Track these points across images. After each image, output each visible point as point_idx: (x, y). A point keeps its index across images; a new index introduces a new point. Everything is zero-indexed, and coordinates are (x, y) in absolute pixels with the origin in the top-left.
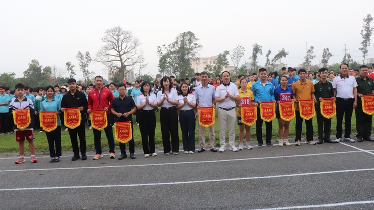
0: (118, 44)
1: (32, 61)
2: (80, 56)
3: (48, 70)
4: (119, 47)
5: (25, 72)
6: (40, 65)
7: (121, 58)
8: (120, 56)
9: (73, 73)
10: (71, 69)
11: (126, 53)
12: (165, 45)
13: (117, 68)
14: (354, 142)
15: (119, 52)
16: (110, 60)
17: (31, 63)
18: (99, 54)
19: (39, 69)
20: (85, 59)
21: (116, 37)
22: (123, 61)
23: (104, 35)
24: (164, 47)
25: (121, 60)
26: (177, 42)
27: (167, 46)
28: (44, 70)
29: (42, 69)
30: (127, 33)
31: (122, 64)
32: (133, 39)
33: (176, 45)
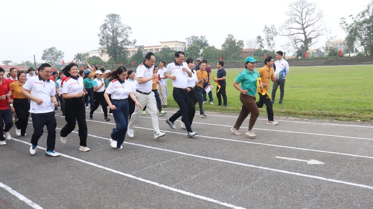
0: (302, 17)
1: (229, 35)
2: (268, 30)
3: (241, 43)
4: (302, 20)
5: (223, 45)
6: (235, 39)
7: (304, 31)
8: (304, 29)
9: (261, 46)
10: (261, 42)
11: (309, 26)
12: (351, 15)
13: (302, 41)
15: (303, 25)
17: (227, 37)
19: (234, 42)
20: (271, 32)
21: (299, 9)
22: (307, 34)
23: (288, 9)
24: (351, 17)
25: (305, 33)
26: (367, 11)
28: (238, 43)
29: (236, 42)
30: (311, 5)
31: (306, 37)
32: (317, 11)
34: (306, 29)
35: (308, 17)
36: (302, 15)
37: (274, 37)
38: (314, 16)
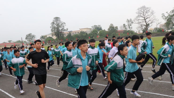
0: (144, 14)
1: (111, 24)
2: (128, 21)
3: (117, 27)
4: (144, 16)
5: (108, 29)
6: (114, 26)
7: (145, 21)
8: (145, 20)
9: (126, 29)
10: (125, 27)
11: (147, 18)
12: (167, 12)
15: (145, 18)
17: (110, 25)
18: (136, 19)
19: (113, 28)
20: (130, 22)
21: (142, 11)
22: (147, 22)
23: (137, 11)
24: (167, 13)
25: (146, 22)
27: (169, 13)
29: (115, 27)
30: (148, 8)
31: (146, 23)
34: (146, 20)
35: (147, 14)
36: (144, 13)
37: (132, 24)
38: (149, 13)
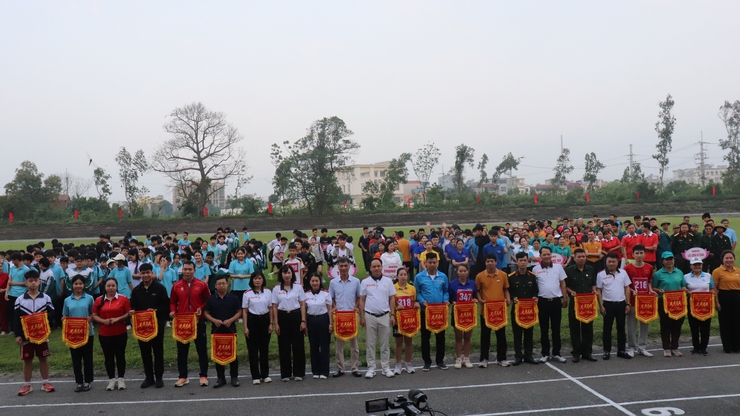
0: (196, 137)
1: (23, 164)
3: (54, 182)
4: (197, 144)
5: (9, 186)
6: (39, 172)
7: (201, 165)
8: (200, 160)
9: (106, 190)
10: (103, 182)
11: (212, 155)
12: (287, 142)
13: (194, 183)
14: (565, 362)
15: (198, 152)
16: (180, 168)
17: (20, 168)
18: (159, 156)
19: (37, 180)
20: (133, 164)
21: (192, 124)
22: (206, 171)
23: (170, 120)
24: (287, 145)
25: (202, 169)
26: (310, 138)
27: (291, 144)
28: (46, 182)
29: (43, 179)
30: (215, 116)
31: (203, 175)
32: (226, 129)
33: (308, 143)
34: (204, 162)
35: (209, 140)
36: (197, 135)
37: (139, 174)
